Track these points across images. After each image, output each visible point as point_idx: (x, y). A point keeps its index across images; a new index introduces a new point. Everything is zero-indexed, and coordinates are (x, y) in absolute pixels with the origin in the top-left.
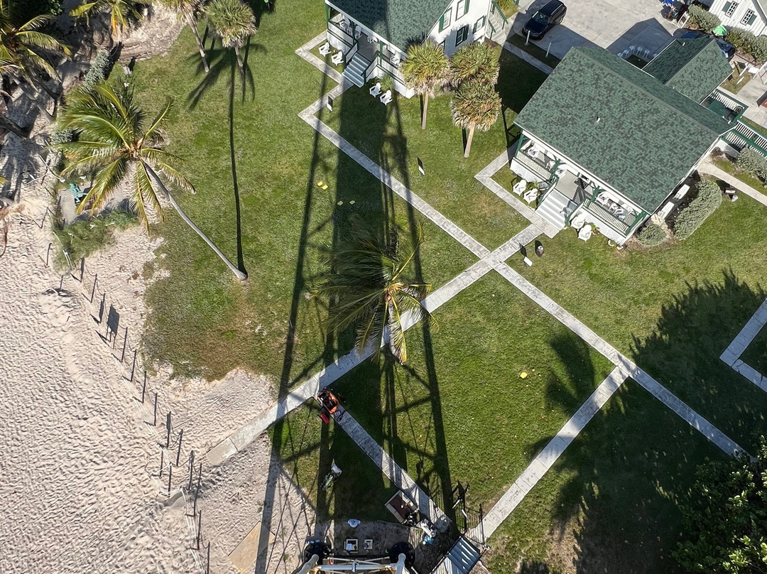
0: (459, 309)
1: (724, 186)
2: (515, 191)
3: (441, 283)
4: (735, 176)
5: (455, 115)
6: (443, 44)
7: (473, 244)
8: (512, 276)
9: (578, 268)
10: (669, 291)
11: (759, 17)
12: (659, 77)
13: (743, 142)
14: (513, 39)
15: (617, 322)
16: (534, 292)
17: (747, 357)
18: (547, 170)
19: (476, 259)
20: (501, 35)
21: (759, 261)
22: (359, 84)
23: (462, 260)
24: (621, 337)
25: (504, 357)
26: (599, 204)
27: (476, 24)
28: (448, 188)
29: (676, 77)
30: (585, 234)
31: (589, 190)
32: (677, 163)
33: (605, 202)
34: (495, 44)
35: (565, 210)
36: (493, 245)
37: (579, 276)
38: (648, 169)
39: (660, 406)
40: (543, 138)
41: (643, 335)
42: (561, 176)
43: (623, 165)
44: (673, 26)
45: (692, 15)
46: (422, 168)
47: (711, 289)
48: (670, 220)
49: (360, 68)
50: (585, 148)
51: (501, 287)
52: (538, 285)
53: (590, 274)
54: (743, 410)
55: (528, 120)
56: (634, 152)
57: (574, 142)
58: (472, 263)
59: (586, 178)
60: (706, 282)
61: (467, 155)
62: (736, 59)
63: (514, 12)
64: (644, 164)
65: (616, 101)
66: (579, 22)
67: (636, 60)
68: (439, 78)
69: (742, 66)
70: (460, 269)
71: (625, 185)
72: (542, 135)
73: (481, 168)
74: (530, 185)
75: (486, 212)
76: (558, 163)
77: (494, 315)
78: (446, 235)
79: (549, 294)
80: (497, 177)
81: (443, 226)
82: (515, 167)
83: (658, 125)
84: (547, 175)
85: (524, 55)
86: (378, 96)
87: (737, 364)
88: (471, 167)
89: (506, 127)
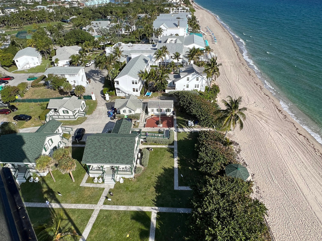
0: (95, 231)
1: (148, 148)
2: (95, 182)
3: (85, 226)
4: (149, 145)
5: (62, 171)
6: (49, 155)
7: (90, 206)
8: (108, 207)
9: (125, 192)
10: (152, 181)
11: (132, 111)
12: (116, 133)
13: (146, 137)
14: (73, 143)
15: (144, 199)
16: (117, 207)
17: (180, 184)
18: (101, 170)
19: (93, 210)
20: (69, 144)
21: (167, 160)
22: (24, 181)
23: (88, 214)
24: (148, 202)
25: (118, 235)
26: (120, 171)
27: (58, 145)
28: (73, 195)
29: (120, 130)
30: (122, 181)
31: (115, 169)
32: (131, 149)
33: (122, 169)
34: (68, 147)
35: (112, 178)
36: (96, 202)
37: (127, 193)
38: (125, 154)
39: (170, 214)
40: (93, 163)
41: (154, 197)
42: (106, 170)
43: (118, 157)
44: (115, 121)
45: (117, 117)
46: (60, 194)
47: (162, 174)
48: (141, 163)
49: (22, 176)
50: (106, 159)
51: (106, 213)
52: (117, 205)
53: (129, 191)
54: (189, 199)
55: (86, 160)
56: (119, 152)
57: (102, 159)
58: (92, 212)
59: (113, 166)
60: (160, 173)
61: (74, 181)
62: (133, 121)
63: (70, 136)
64: (123, 154)
65: (107, 143)
66: (90, 131)
67: (110, 132)
68: (50, 164)
69: (136, 121)
70: (89, 217)
71: (122, 162)
72: (92, 162)
73: (81, 182)
74: (98, 178)
75: (89, 194)
76: (102, 167)
77: (108, 224)
78: (79, 210)
79: (121, 205)
80: (87, 182)
81: (77, 207)
82: (91, 176)
83: (120, 143)
84: (101, 172)
85: (79, 145)
86: (33, 181)
87: (179, 188)
88: (77, 184)
89: (83, 166)
